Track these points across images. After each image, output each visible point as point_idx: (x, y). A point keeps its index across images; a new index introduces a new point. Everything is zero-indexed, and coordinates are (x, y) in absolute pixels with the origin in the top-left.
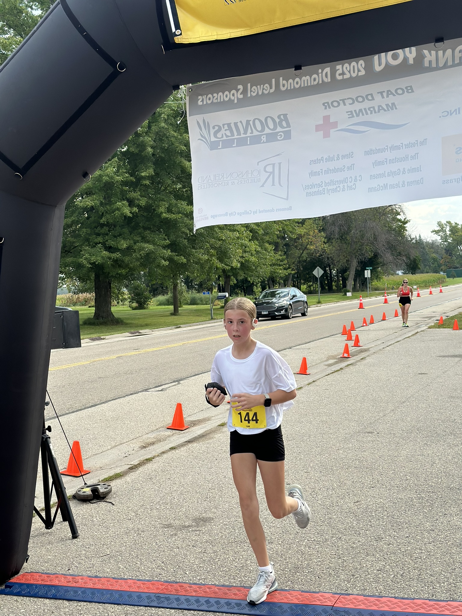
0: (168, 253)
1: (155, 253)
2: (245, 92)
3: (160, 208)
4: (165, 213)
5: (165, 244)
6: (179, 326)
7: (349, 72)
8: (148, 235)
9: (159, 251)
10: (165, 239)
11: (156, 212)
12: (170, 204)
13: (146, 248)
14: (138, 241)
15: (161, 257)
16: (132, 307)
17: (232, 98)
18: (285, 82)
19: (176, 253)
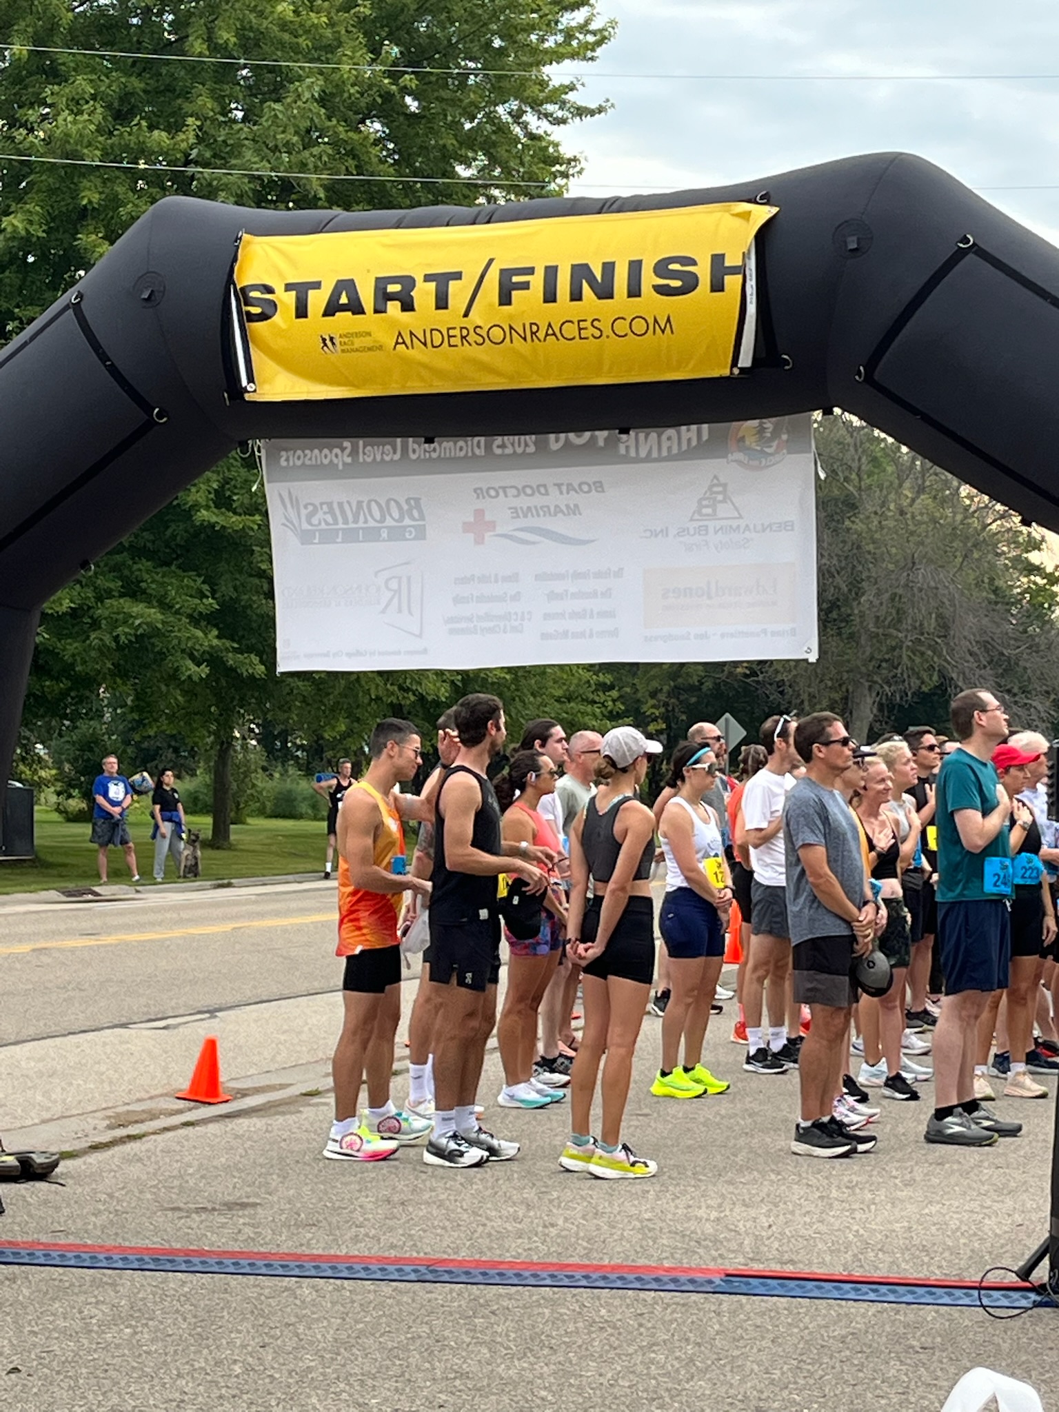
0: (210, 639)
1: (164, 635)
2: (354, 452)
3: (193, 490)
4: (207, 508)
5: (201, 608)
6: (226, 881)
7: (513, 444)
8: (146, 576)
9: (179, 630)
10: (203, 596)
11: (175, 503)
12: (227, 481)
13: (136, 618)
14: (109, 594)
15: (183, 651)
16: (66, 812)
17: (335, 461)
18: (416, 446)
19: (233, 640)
